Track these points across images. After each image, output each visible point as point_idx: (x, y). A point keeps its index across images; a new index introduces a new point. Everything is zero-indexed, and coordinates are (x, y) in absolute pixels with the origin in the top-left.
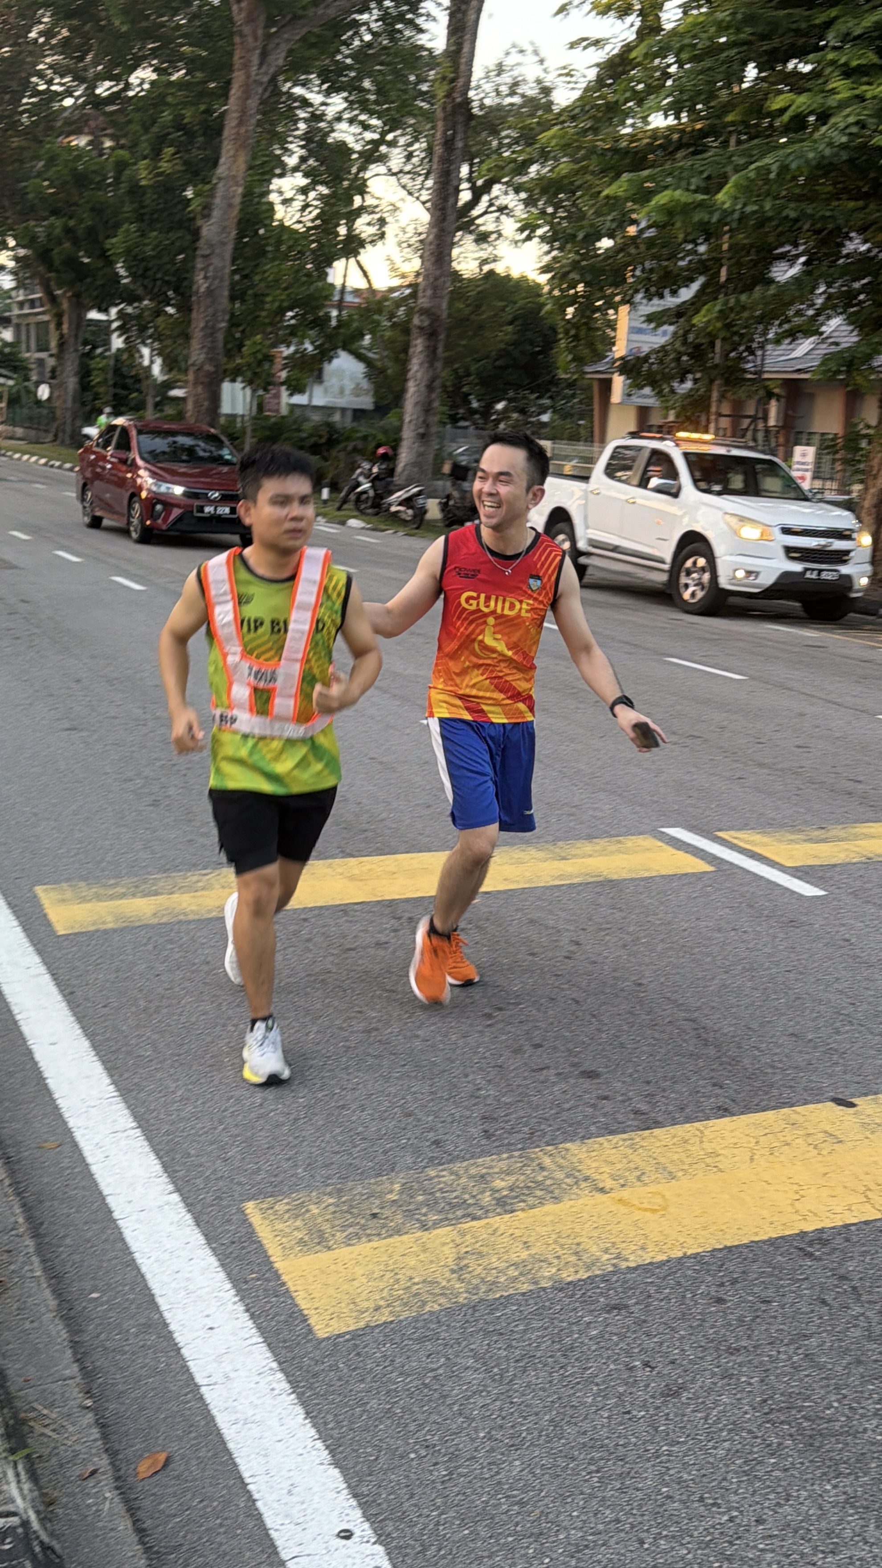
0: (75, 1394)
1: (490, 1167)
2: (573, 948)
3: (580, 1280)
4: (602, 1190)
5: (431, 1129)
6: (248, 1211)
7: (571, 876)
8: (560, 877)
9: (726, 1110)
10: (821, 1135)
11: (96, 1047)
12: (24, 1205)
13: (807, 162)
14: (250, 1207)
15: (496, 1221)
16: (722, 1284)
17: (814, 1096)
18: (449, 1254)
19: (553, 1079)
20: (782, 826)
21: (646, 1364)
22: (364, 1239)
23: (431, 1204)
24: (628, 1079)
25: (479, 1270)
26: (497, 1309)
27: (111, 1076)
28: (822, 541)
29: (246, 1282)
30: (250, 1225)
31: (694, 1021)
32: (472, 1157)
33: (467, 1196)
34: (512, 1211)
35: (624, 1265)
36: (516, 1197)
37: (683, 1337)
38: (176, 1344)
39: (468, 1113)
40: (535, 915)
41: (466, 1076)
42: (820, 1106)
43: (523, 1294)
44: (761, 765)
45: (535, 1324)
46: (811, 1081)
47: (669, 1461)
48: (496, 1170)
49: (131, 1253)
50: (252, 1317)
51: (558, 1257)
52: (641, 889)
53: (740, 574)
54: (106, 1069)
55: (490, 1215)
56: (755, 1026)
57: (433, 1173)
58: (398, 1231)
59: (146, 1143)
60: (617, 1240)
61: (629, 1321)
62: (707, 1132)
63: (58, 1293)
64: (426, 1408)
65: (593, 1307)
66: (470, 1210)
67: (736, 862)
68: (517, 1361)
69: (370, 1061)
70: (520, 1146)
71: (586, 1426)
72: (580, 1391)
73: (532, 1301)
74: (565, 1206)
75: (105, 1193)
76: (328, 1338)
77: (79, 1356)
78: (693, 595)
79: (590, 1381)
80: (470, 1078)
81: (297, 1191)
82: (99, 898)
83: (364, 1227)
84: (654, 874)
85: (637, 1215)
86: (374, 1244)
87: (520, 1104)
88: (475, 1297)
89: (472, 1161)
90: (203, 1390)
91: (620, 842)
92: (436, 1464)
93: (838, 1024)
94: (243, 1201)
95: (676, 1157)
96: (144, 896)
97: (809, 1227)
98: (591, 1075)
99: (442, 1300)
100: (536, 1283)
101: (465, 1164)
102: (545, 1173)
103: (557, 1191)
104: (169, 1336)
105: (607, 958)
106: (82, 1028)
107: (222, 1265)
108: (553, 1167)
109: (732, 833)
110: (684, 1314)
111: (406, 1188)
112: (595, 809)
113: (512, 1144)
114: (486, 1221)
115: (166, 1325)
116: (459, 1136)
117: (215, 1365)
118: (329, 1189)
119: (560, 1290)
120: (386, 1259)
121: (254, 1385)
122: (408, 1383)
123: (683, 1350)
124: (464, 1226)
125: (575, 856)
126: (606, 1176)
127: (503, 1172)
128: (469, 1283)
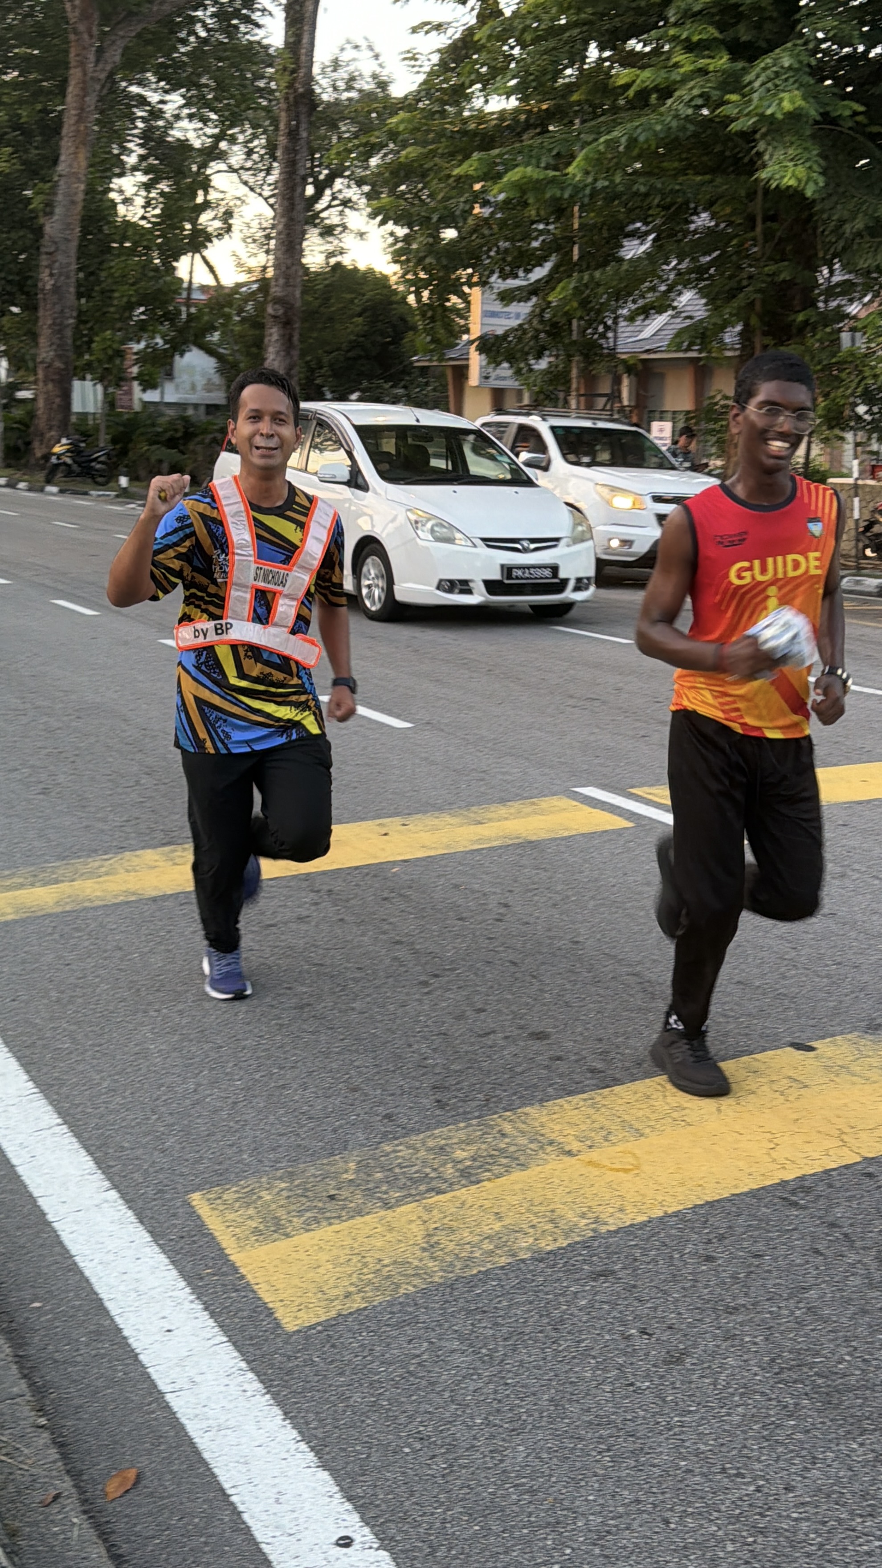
0: (27, 1413)
1: (450, 1138)
2: (502, 911)
3: (560, 1248)
4: (569, 1153)
5: (380, 1104)
6: (194, 1203)
7: (490, 840)
8: (478, 841)
10: (785, 1081)
13: (655, 133)
15: (462, 1193)
16: (709, 1242)
17: (772, 1042)
18: (417, 1231)
19: (502, 1043)
21: (643, 1332)
22: (324, 1223)
23: (392, 1181)
24: (579, 1038)
25: (451, 1246)
26: (476, 1286)
27: (28, 1072)
29: (201, 1279)
30: (199, 1217)
31: (637, 975)
32: (428, 1129)
33: (428, 1170)
34: (478, 1182)
35: (603, 1229)
36: (480, 1167)
37: (677, 1300)
38: (133, 1350)
39: (417, 1084)
40: (458, 880)
41: (410, 1046)
42: (779, 1052)
43: (502, 1268)
45: (520, 1298)
46: (766, 1027)
47: (683, 1432)
48: (455, 1140)
49: (71, 1257)
50: (213, 1315)
51: (533, 1226)
52: (563, 849)
53: (615, 543)
54: (22, 1065)
55: (456, 1187)
57: (388, 1149)
58: (359, 1212)
59: (74, 1140)
60: (593, 1204)
61: (618, 1288)
64: (414, 1398)
65: (577, 1276)
66: (434, 1184)
67: (654, 817)
68: (505, 1339)
69: (307, 1037)
70: (477, 1114)
71: (589, 1402)
72: (578, 1365)
73: (512, 1275)
74: (533, 1172)
75: (36, 1194)
76: (299, 1331)
77: (26, 1372)
80: (416, 1046)
81: (246, 1177)
83: (322, 1210)
84: (574, 833)
85: (610, 1176)
86: (335, 1227)
87: (471, 1071)
88: (451, 1275)
89: (429, 1133)
90: (169, 1397)
91: (534, 804)
92: (434, 1457)
93: (783, 969)
94: (187, 1193)
95: (640, 1114)
97: (789, 1176)
98: (540, 1036)
99: (416, 1281)
100: (513, 1255)
101: (421, 1136)
102: (507, 1140)
103: (522, 1158)
104: (124, 1342)
105: (538, 918)
107: (173, 1262)
108: (515, 1133)
109: (646, 789)
110: (674, 1276)
111: (362, 1166)
112: (504, 773)
113: (468, 1113)
114: (452, 1194)
115: (119, 1330)
116: (411, 1108)
117: (178, 1369)
118: (279, 1173)
119: (541, 1260)
120: (351, 1242)
121: (223, 1389)
122: (391, 1372)
123: (679, 1314)
124: (430, 1201)
125: (490, 820)
126: (572, 1138)
127: (463, 1142)
128: (443, 1261)
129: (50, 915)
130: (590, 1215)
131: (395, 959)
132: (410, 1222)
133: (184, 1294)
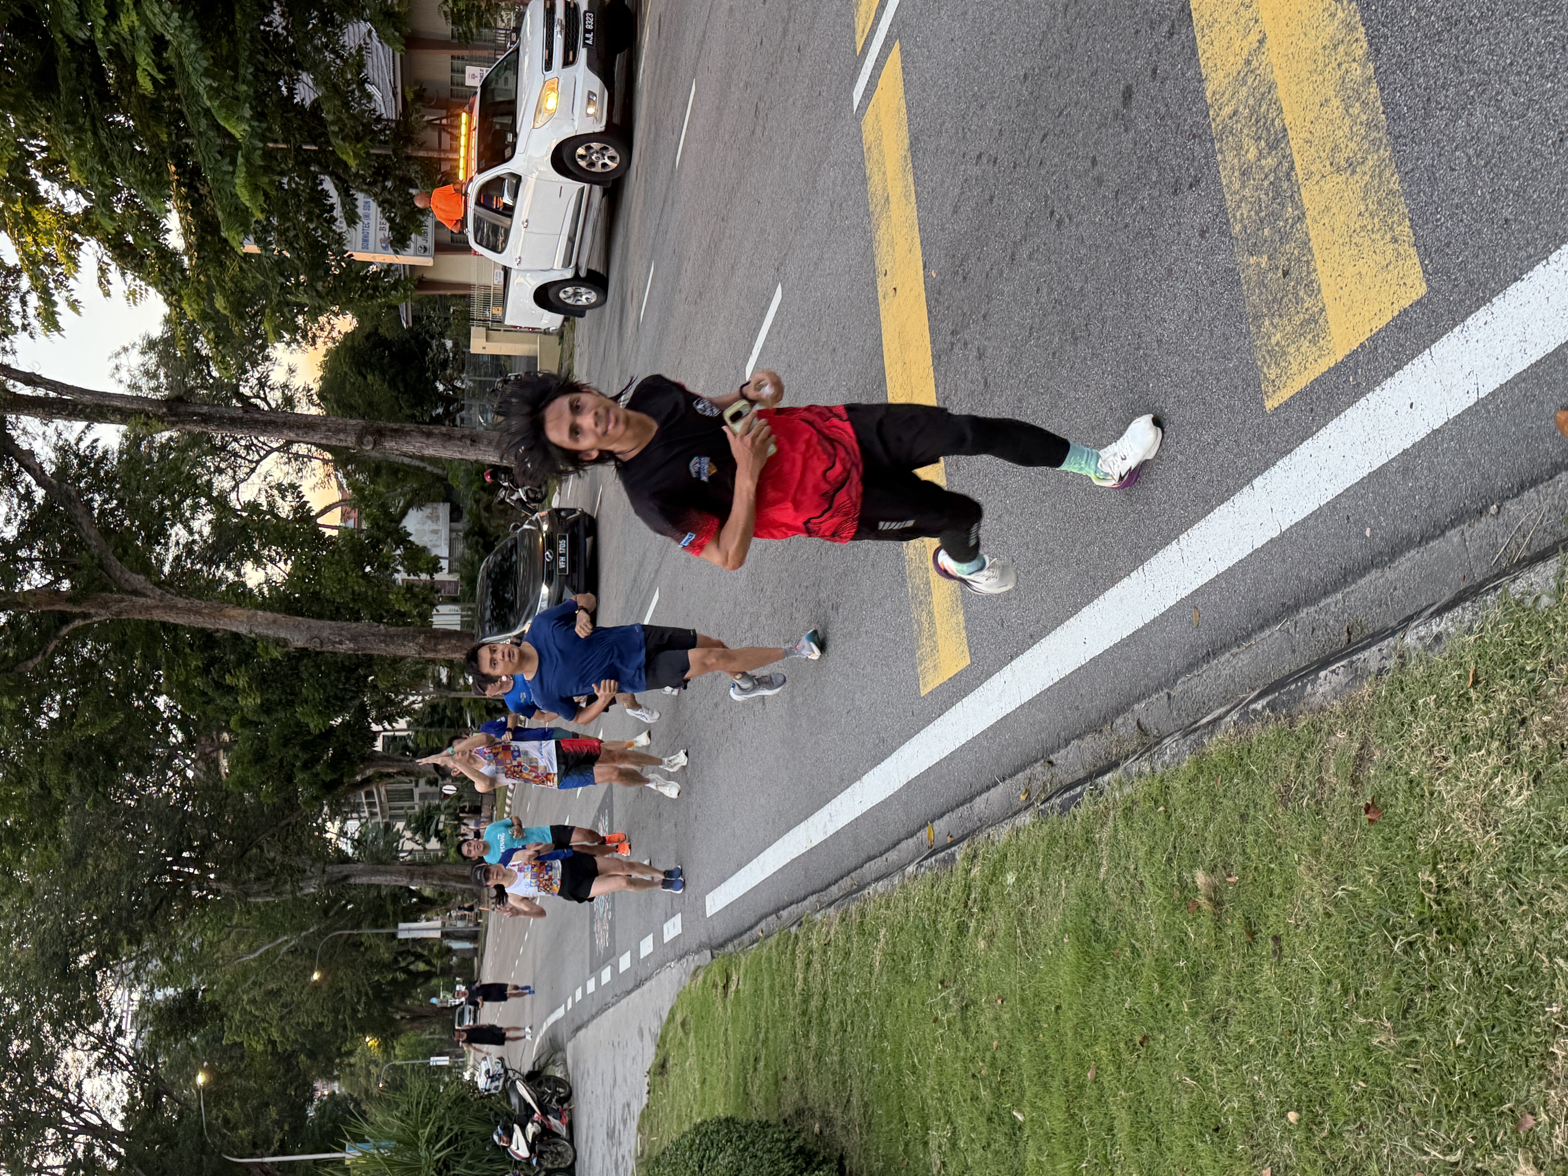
0: (1482, 525)
1: (1232, 168)
2: (984, 159)
3: (1367, 34)
4: (1261, 42)
5: (1187, 244)
6: (1276, 405)
7: (906, 187)
8: (907, 197)
11: (1089, 600)
12: (1262, 628)
13: (200, 49)
14: (1270, 404)
15: (1295, 144)
18: (1332, 183)
19: (1131, 134)
22: (1313, 276)
23: (1275, 216)
24: (1133, 55)
25: (1352, 145)
26: (1399, 113)
27: (1121, 579)
28: (557, 29)
29: (1359, 384)
30: (1292, 398)
31: (1066, 7)
32: (1220, 191)
33: (1266, 183)
34: (1285, 129)
36: (1268, 130)
38: (1428, 436)
39: (1170, 211)
40: (948, 209)
41: (1127, 226)
43: (1382, 89)
44: (785, 32)
45: (1418, 67)
48: (1236, 161)
49: (1320, 508)
50: (1399, 368)
51: (1339, 65)
52: (920, 110)
53: (591, 110)
54: (1113, 585)
55: (1288, 152)
57: (1238, 227)
58: (1305, 244)
59: (1196, 526)
63: (1364, 570)
64: (1515, 155)
66: (1282, 175)
68: (1462, 73)
69: (1108, 327)
70: (1209, 145)
73: (1391, 78)
74: (1280, 77)
75: (1249, 551)
76: (1428, 281)
77: (1439, 532)
78: (612, 158)
80: (1128, 220)
81: (1254, 361)
82: (932, 636)
83: (1299, 281)
84: (903, 101)
86: (1319, 265)
87: (1160, 159)
88: (1385, 141)
89: (1225, 190)
90: (1483, 394)
91: (869, 149)
94: (1264, 413)
96: (930, 594)
98: (1127, 95)
99: (1387, 173)
100: (1369, 80)
101: (1227, 196)
102: (1241, 108)
103: (1262, 90)
104: (1419, 447)
105: (995, 122)
106: (1068, 618)
107: (1338, 414)
108: (1233, 103)
109: (857, 38)
111: (1256, 250)
112: (835, 186)
113: (1206, 153)
114: (1295, 155)
115: (1405, 452)
116: (1195, 212)
117: (1454, 390)
118: (1253, 329)
119: (1378, 51)
120: (1336, 246)
121: (1481, 344)
122: (1485, 182)
124: (1300, 175)
125: (885, 189)
126: (1245, 42)
127: (1238, 154)
128: (1367, 151)
130: (1333, 9)
131: (1030, 257)
132: (1321, 191)
133: (1373, 398)
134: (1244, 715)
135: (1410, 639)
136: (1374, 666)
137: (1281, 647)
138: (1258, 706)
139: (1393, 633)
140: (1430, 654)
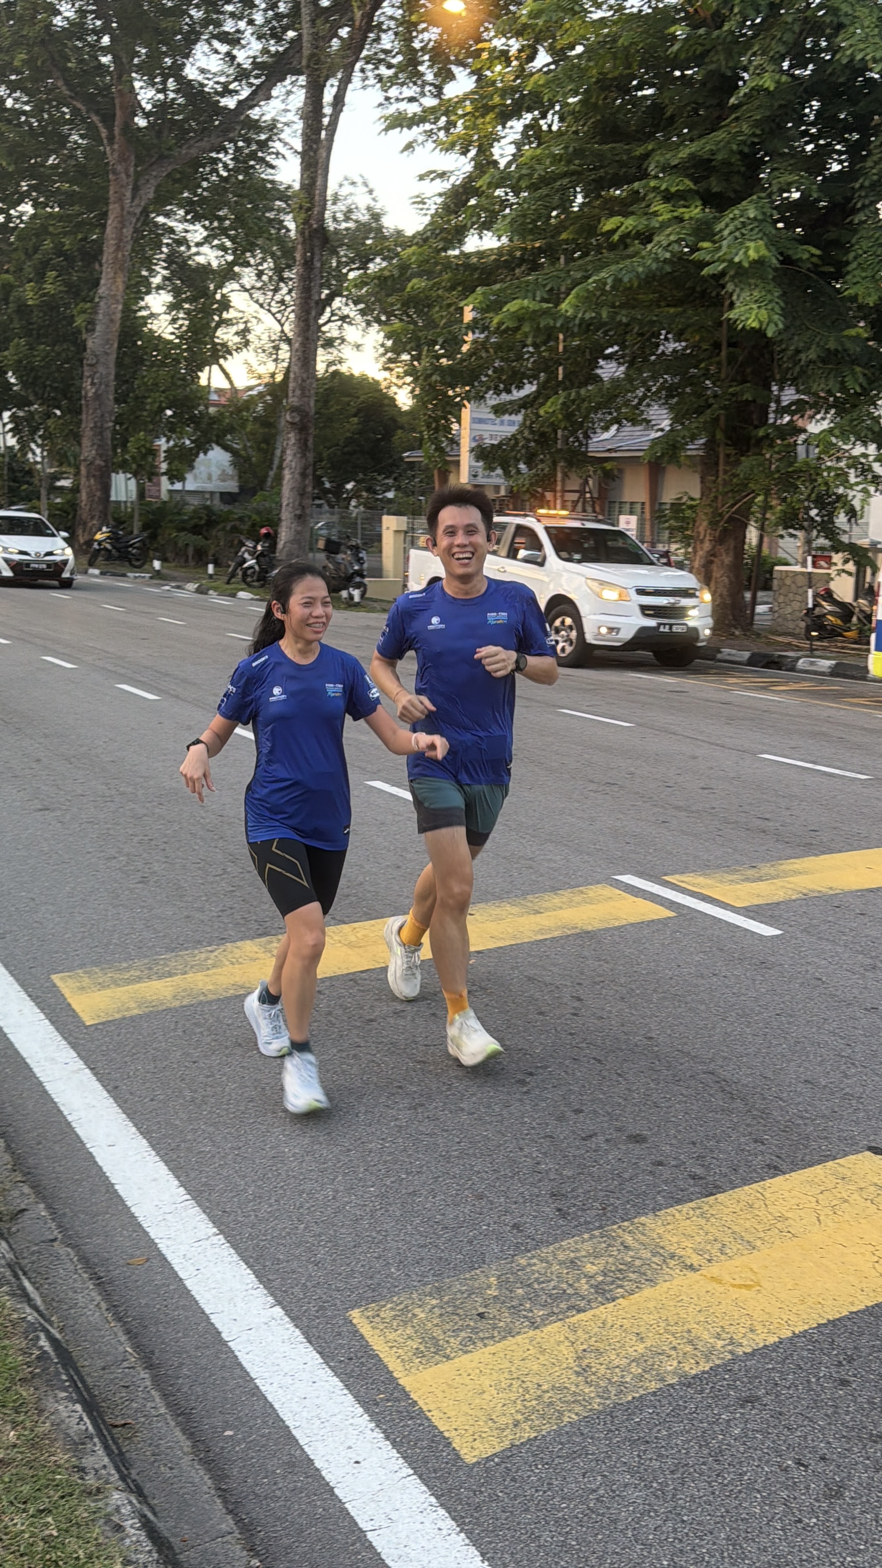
0: (239, 1553)
1: (578, 1250)
2: (577, 1004)
3: (704, 1372)
4: (691, 1267)
5: (507, 1212)
6: (355, 1321)
7: (550, 930)
8: (541, 931)
9: (776, 1168)
10: (873, 1188)
11: (154, 1146)
12: (128, 1332)
13: (638, 275)
14: (355, 1315)
15: (604, 1311)
16: (840, 1364)
17: (850, 1146)
18: (567, 1353)
19: (604, 1146)
20: (719, 867)
21: (799, 1463)
22: (479, 1344)
23: (533, 1298)
24: (674, 1141)
25: (602, 1370)
26: (633, 1414)
27: (178, 1177)
28: (669, 599)
29: (377, 1404)
30: (362, 1337)
31: (712, 1073)
32: (556, 1240)
33: (564, 1286)
34: (614, 1299)
35: (740, 1351)
36: (612, 1283)
37: (823, 1428)
38: (328, 1484)
39: (536, 1191)
40: (531, 972)
41: (521, 1149)
42: (860, 1156)
43: (654, 1394)
44: (678, 808)
45: (677, 1427)
46: (842, 1130)
48: (584, 1253)
49: (252, 1380)
50: (394, 1444)
51: (674, 1348)
52: (618, 940)
53: (604, 630)
54: (170, 1169)
55: (593, 1305)
56: (770, 1074)
57: (523, 1262)
58: (510, 1333)
59: (232, 1251)
60: (725, 1323)
61: (766, 1415)
62: (767, 1195)
63: (190, 1434)
64: (600, 1537)
65: (726, 1402)
66: (572, 1301)
67: (692, 906)
68: (672, 1472)
69: (427, 1140)
70: (597, 1224)
71: (764, 1541)
72: (745, 1500)
73: (665, 1402)
74: (662, 1288)
75: (208, 1311)
76: (479, 1463)
77: (231, 1507)
78: (563, 649)
79: (751, 1487)
80: (527, 1150)
81: (398, 1294)
82: (116, 983)
83: (475, 1330)
84: (624, 922)
85: (735, 1293)
86: (491, 1349)
87: (582, 1177)
88: (608, 1402)
89: (557, 1245)
90: (370, 1536)
91: (582, 892)
93: (844, 1067)
94: (347, 1310)
95: (748, 1224)
96: (160, 978)
98: (638, 1139)
99: (578, 1408)
100: (662, 1380)
101: (551, 1248)
102: (631, 1253)
103: (649, 1273)
104: (316, 1475)
105: (610, 1012)
106: (136, 1125)
107: (347, 1387)
108: (636, 1245)
109: (677, 876)
110: (815, 1401)
111: (503, 1283)
112: (548, 861)
113: (589, 1223)
114: (592, 1312)
115: (311, 1462)
116: (536, 1217)
117: (373, 1505)
118: (428, 1289)
119: (689, 1385)
120: (508, 1365)
121: (420, 1526)
122: (573, 1510)
123: (829, 1443)
124: (573, 1320)
125: (547, 909)
126: (691, 1251)
127: (590, 1255)
128: (598, 1386)
129: (168, 1010)
130: (724, 1336)
132: (559, 1343)
133: (364, 1421)
134: (33, 1328)
135: (117, 1497)
136: (88, 1462)
137: (108, 1354)
138: (43, 1342)
139: (123, 1478)
140: (102, 1521)
